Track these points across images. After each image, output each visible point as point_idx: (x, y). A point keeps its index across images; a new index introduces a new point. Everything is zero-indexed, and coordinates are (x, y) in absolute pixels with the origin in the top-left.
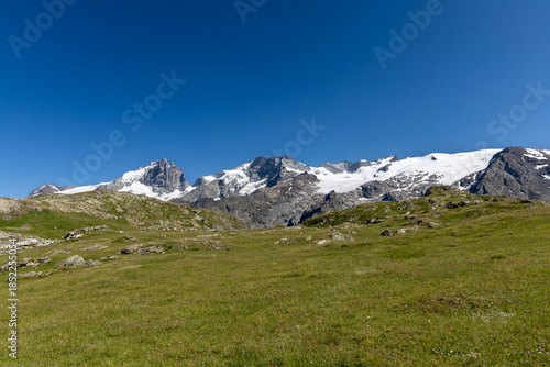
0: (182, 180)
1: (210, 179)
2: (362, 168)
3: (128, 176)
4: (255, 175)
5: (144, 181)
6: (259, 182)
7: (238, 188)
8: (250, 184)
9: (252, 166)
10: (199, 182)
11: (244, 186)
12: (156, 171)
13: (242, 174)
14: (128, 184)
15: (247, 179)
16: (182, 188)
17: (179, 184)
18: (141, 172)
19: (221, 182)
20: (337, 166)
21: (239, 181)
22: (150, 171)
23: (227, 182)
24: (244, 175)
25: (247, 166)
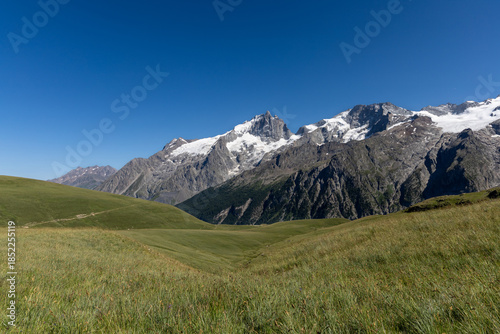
0: (285, 129)
1: (312, 128)
2: (470, 109)
3: (238, 128)
4: (355, 122)
5: (253, 131)
6: (359, 129)
7: (341, 135)
8: (351, 131)
9: (350, 114)
10: (302, 131)
11: (346, 132)
12: (262, 123)
13: (342, 121)
14: (240, 136)
15: (348, 126)
16: (287, 137)
17: (283, 133)
18: (248, 125)
19: (324, 130)
20: (440, 109)
21: (340, 128)
22: (256, 123)
23: (329, 129)
24: (344, 123)
25: (345, 114)
